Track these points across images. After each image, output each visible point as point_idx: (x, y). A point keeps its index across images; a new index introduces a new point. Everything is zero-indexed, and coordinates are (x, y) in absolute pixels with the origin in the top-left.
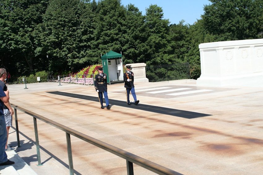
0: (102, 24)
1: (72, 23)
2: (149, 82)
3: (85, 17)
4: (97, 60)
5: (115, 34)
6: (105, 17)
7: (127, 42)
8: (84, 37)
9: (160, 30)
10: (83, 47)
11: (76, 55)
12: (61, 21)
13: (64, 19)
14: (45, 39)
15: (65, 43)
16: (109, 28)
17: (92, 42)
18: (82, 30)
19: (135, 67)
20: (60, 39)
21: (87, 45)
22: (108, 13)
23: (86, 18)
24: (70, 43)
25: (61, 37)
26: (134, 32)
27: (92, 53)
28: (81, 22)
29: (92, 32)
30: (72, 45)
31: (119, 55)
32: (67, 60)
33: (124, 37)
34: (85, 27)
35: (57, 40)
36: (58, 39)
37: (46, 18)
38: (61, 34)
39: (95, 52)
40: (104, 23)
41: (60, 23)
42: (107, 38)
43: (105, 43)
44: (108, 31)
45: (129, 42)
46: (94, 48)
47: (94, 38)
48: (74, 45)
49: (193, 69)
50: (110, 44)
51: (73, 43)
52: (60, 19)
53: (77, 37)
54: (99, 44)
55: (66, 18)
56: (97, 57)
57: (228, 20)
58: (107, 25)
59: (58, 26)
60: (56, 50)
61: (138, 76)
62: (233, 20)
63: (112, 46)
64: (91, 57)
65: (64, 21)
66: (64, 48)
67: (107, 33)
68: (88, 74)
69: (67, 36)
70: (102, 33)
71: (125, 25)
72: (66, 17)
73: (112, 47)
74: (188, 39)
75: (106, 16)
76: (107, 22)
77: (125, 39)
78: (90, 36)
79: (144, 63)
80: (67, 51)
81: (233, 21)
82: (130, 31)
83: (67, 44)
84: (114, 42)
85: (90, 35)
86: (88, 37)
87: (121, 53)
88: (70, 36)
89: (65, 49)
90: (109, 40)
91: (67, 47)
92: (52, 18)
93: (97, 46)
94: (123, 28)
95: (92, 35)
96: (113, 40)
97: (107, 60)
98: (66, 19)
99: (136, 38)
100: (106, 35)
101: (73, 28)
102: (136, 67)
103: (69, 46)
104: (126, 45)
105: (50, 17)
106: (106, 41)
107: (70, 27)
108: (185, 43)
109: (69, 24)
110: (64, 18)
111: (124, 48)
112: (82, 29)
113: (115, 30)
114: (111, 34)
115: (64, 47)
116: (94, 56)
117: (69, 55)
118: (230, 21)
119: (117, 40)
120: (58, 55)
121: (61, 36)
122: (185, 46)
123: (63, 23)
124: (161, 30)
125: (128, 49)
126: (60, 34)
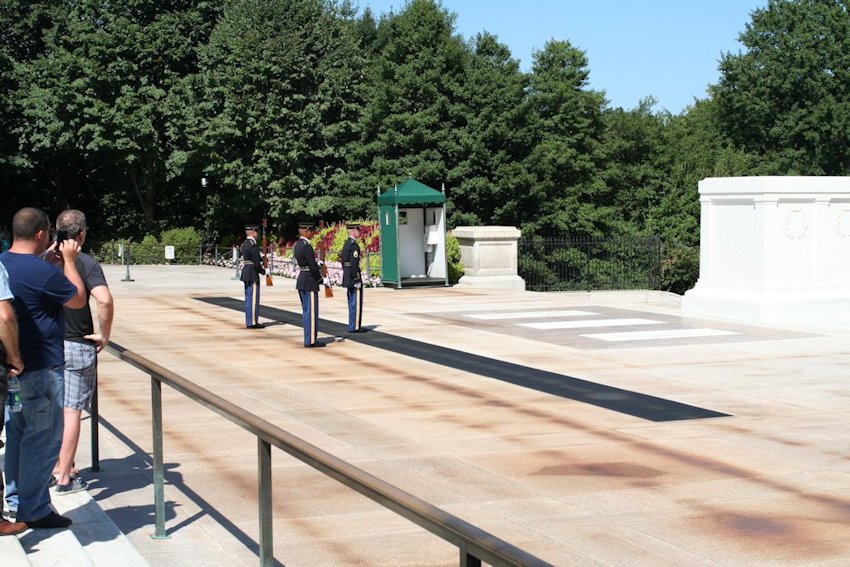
0: (388, 92)
1: (293, 82)
2: (527, 289)
3: (335, 64)
4: (365, 206)
5: (428, 127)
6: (399, 70)
7: (464, 156)
8: (329, 131)
9: (576, 125)
10: (321, 162)
11: (297, 186)
12: (257, 71)
13: (268, 66)
14: (202, 126)
15: (264, 144)
16: (409, 103)
17: (351, 145)
18: (323, 107)
19: (483, 239)
20: (248, 129)
21: (337, 155)
22: (409, 57)
23: (337, 66)
24: (280, 147)
25: (253, 123)
26: (491, 126)
27: (347, 182)
28: (322, 78)
29: (353, 116)
30: (285, 152)
31: (435, 197)
32: (268, 201)
33: (457, 140)
34: (333, 96)
35: (238, 133)
36: (242, 129)
37: (210, 57)
38: (254, 113)
39: (359, 179)
40: (394, 88)
41: (255, 77)
42: (400, 138)
43: (394, 152)
44: (407, 115)
45: (472, 156)
46: (357, 168)
47: (359, 133)
48: (294, 154)
49: (671, 258)
50: (407, 159)
51: (289, 145)
52: (254, 64)
53: (305, 126)
54: (372, 154)
55: (275, 63)
56: (365, 196)
57: (795, 106)
58: (405, 96)
59: (247, 87)
60: (234, 163)
61: (491, 270)
62: (811, 109)
63: (415, 163)
64: (345, 194)
65: (267, 72)
66: (260, 161)
67: (403, 121)
68: (330, 248)
69: (273, 121)
70: (387, 121)
71: (461, 100)
72: (274, 59)
73: (416, 169)
74: (665, 159)
75: (404, 65)
76: (406, 85)
77: (458, 143)
78: (348, 128)
79: (514, 228)
80: (270, 170)
81: (811, 113)
82: (476, 121)
83: (271, 148)
84: (424, 153)
85: (349, 123)
86: (342, 130)
87: (443, 189)
88: (283, 122)
89: (262, 163)
90: (409, 143)
91: (271, 159)
92: (230, 58)
93: (366, 161)
94: (455, 109)
95: (353, 125)
96: (419, 145)
97: (397, 207)
98: (274, 68)
99: (495, 143)
100: (399, 126)
101: (295, 96)
102: (489, 239)
103: (277, 154)
104: (461, 164)
105: (222, 57)
106: (399, 146)
107: (284, 93)
108: (650, 171)
109: (284, 84)
110: (269, 61)
111: (454, 173)
112: (322, 102)
113: (430, 114)
114: (415, 125)
115: (258, 157)
116: (353, 194)
117: (275, 184)
118: (804, 112)
119: (433, 145)
120: (239, 182)
121: (252, 119)
122: (652, 181)
123: (263, 78)
124: (579, 123)
125: (466, 180)
126: (249, 111)
